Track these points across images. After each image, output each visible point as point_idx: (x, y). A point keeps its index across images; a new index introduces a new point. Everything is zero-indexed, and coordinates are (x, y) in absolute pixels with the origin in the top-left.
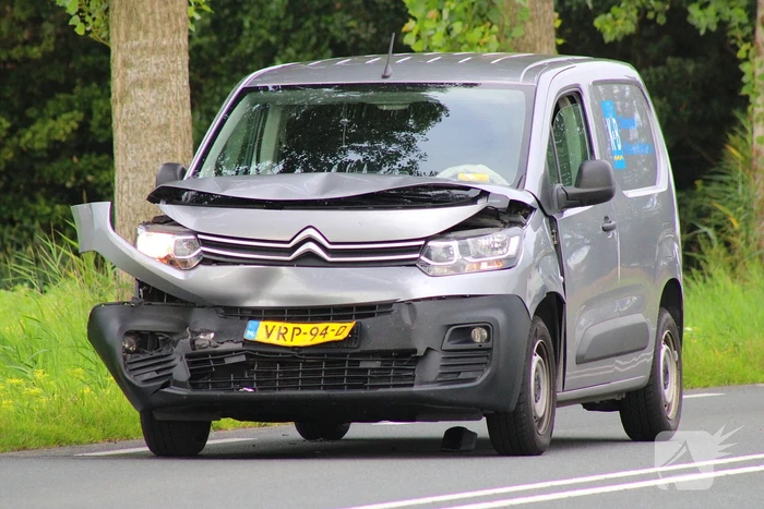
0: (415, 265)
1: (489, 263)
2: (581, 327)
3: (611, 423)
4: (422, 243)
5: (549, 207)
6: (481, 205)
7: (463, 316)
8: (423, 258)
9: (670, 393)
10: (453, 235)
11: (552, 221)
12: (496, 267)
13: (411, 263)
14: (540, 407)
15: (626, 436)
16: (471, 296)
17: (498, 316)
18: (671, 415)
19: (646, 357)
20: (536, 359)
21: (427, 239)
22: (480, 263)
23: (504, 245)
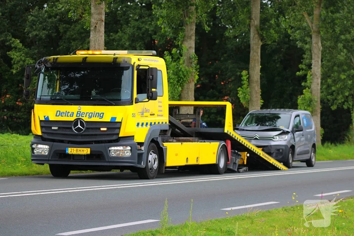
2: (298, 150)
3: (304, 164)
4: (273, 137)
5: (293, 132)
6: (282, 131)
7: (278, 148)
8: (273, 139)
9: (313, 160)
10: (278, 135)
11: (293, 134)
12: (284, 141)
13: (271, 140)
14: (291, 161)
15: (307, 166)
17: (284, 148)
18: (313, 163)
19: (309, 155)
20: (290, 154)
22: (281, 140)
23: (285, 137)
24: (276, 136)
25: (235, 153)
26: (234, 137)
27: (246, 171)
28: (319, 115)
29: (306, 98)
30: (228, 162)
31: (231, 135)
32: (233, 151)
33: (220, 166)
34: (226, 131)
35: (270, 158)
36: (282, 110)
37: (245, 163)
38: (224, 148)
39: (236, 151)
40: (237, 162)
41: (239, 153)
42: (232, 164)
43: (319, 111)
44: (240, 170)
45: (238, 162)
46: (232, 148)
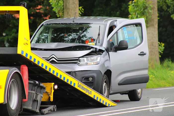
0: (76, 63)
1: (94, 63)
4: (78, 58)
6: (92, 50)
7: (87, 75)
8: (78, 62)
10: (85, 57)
12: (95, 64)
13: (75, 63)
15: (129, 100)
16: (89, 70)
17: (95, 75)
18: (139, 95)
20: (104, 84)
21: (79, 58)
22: (91, 63)
23: (97, 59)
24: (83, 57)
25: (35, 85)
26: (32, 60)
27: (54, 111)
28: (156, 26)
29: (139, 3)
30: (24, 100)
31: (28, 57)
32: (32, 82)
33: (11, 106)
34: (19, 52)
35: (90, 89)
36: (92, 18)
37: (52, 99)
38: (17, 77)
39: (37, 82)
40: (39, 99)
41: (42, 85)
42: (31, 102)
43: (156, 20)
44: (44, 110)
45: (41, 97)
46: (31, 77)
